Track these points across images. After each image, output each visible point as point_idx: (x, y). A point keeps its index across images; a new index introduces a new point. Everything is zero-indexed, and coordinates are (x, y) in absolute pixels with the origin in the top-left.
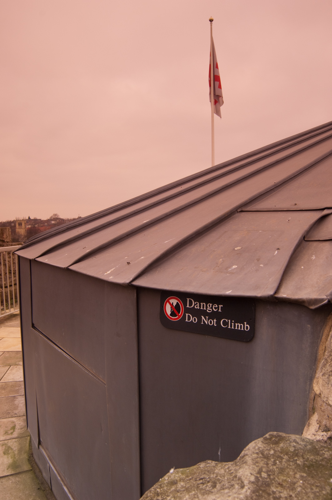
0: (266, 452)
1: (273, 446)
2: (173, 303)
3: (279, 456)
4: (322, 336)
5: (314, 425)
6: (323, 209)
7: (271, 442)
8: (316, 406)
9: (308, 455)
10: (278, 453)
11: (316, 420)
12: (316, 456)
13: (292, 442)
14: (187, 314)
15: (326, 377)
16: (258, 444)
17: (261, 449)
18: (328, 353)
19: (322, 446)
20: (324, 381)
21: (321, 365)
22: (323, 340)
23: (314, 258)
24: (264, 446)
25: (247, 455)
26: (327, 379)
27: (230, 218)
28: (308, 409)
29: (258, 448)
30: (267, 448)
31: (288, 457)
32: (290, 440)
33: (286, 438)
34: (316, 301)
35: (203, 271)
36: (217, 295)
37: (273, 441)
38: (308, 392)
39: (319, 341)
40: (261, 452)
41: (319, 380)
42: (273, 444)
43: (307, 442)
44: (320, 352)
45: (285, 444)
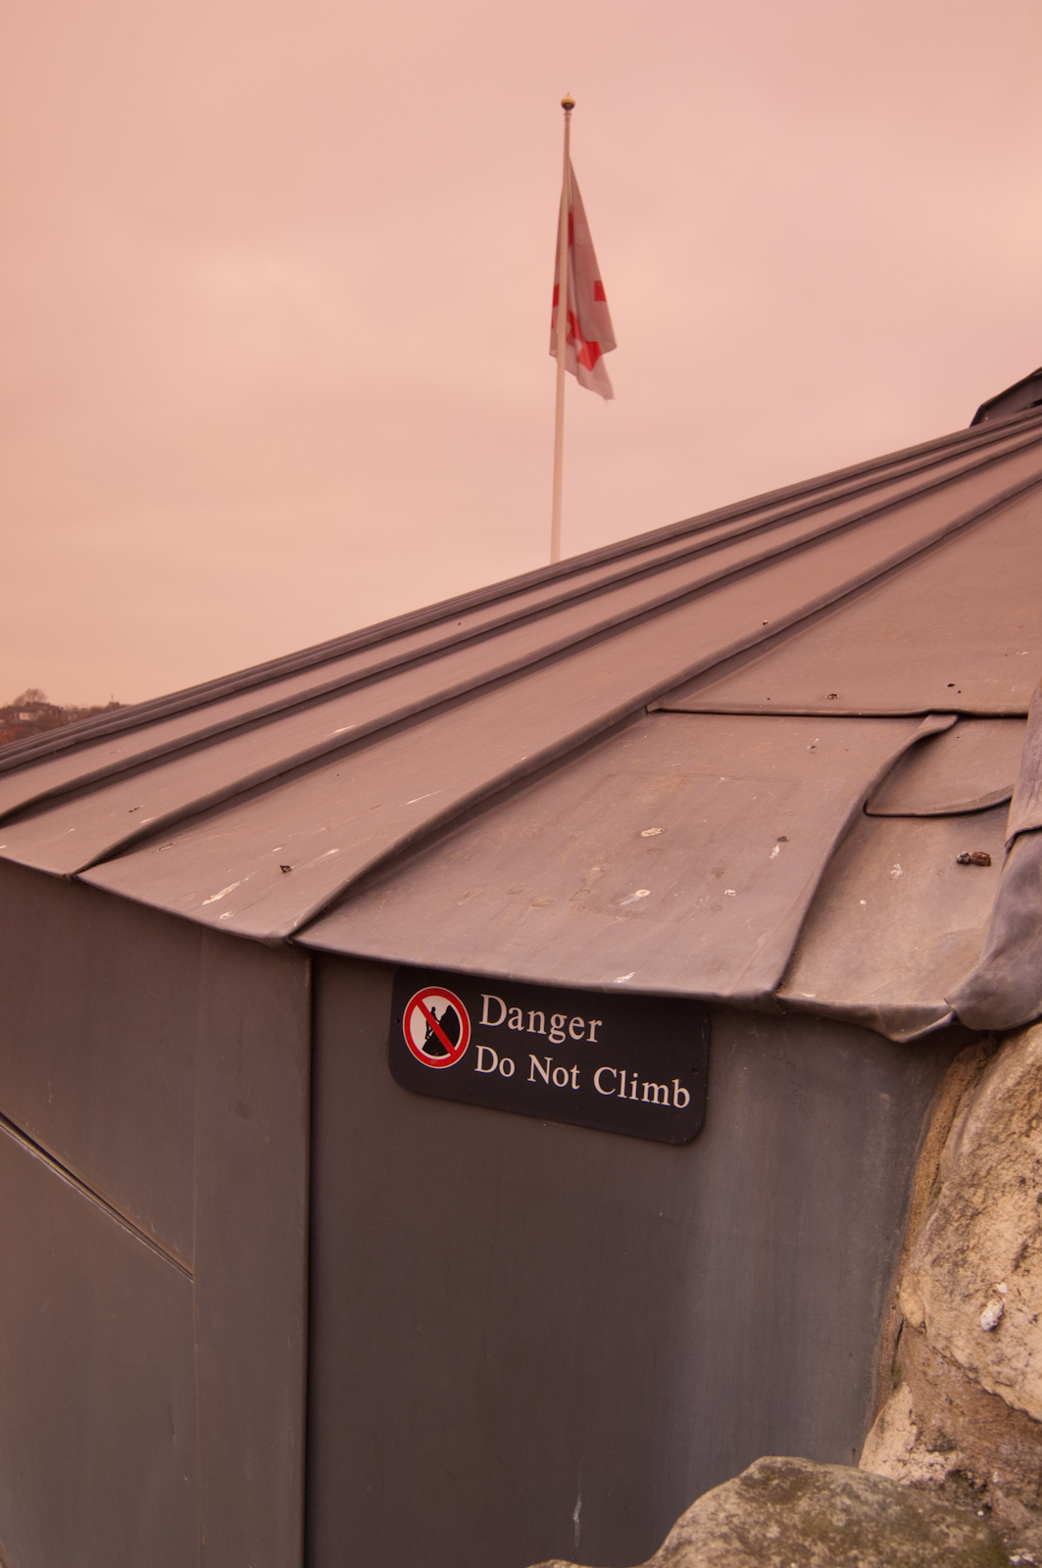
0: (753, 1532)
1: (775, 1510)
2: (434, 1009)
3: (798, 1544)
4: (927, 1131)
5: (901, 1429)
6: (921, 716)
7: (766, 1493)
8: (907, 1361)
9: (894, 1541)
10: (795, 1536)
11: (908, 1410)
12: (921, 1544)
13: (838, 1494)
14: (481, 1049)
15: (946, 1270)
16: (726, 1501)
17: (736, 1521)
18: (951, 1190)
19: (936, 1508)
20: (937, 1284)
21: (927, 1227)
22: (930, 1144)
23: (899, 872)
24: (745, 1510)
25: (690, 1542)
26: (947, 1278)
27: (622, 732)
28: (874, 1372)
29: (727, 1517)
30: (755, 1517)
31: (826, 1550)
32: (832, 1487)
33: (818, 1481)
34: (912, 1017)
35: (534, 906)
36: (585, 988)
37: (774, 1489)
38: (875, 1315)
39: (918, 1146)
40: (737, 1532)
41: (919, 1278)
42: (774, 1502)
43: (886, 1493)
44: (921, 1184)
45: (815, 1500)
